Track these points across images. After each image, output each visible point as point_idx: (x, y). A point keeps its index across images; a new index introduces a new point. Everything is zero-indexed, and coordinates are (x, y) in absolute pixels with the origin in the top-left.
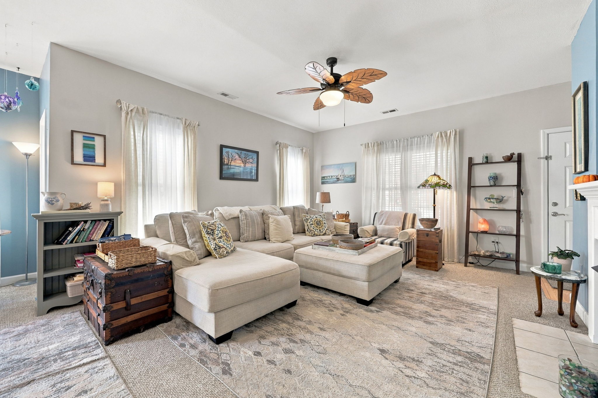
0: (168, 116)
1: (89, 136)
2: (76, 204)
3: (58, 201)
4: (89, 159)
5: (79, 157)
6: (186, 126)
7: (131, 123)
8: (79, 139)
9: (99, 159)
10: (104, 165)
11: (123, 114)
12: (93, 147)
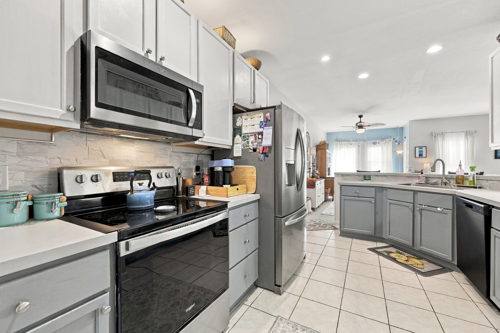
0: (455, 132)
1: (421, 148)
2: (417, 171)
3: (411, 170)
4: (421, 155)
5: (417, 155)
6: (467, 134)
7: (437, 139)
8: (417, 149)
9: (424, 155)
10: (426, 157)
11: (434, 137)
12: (422, 151)
